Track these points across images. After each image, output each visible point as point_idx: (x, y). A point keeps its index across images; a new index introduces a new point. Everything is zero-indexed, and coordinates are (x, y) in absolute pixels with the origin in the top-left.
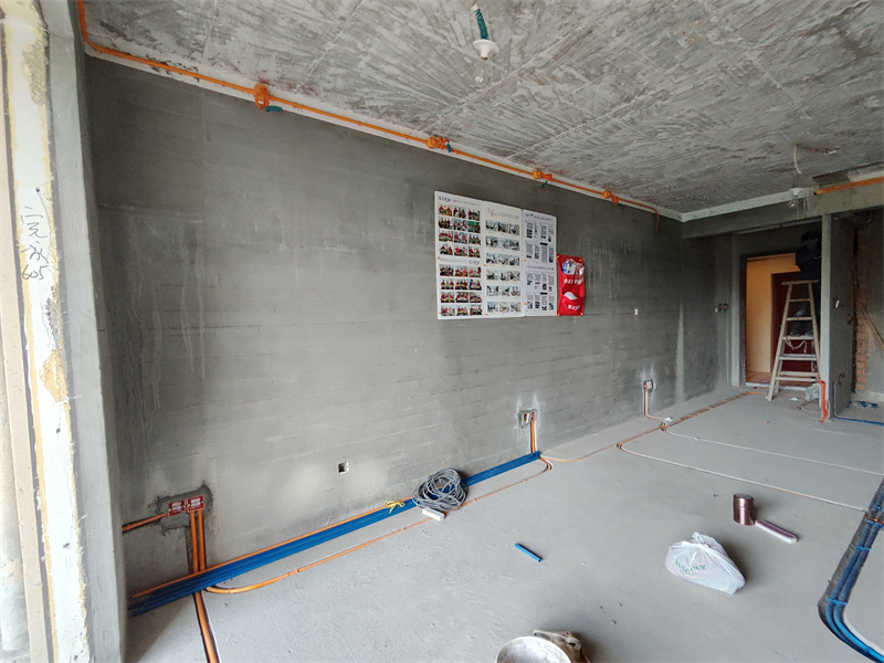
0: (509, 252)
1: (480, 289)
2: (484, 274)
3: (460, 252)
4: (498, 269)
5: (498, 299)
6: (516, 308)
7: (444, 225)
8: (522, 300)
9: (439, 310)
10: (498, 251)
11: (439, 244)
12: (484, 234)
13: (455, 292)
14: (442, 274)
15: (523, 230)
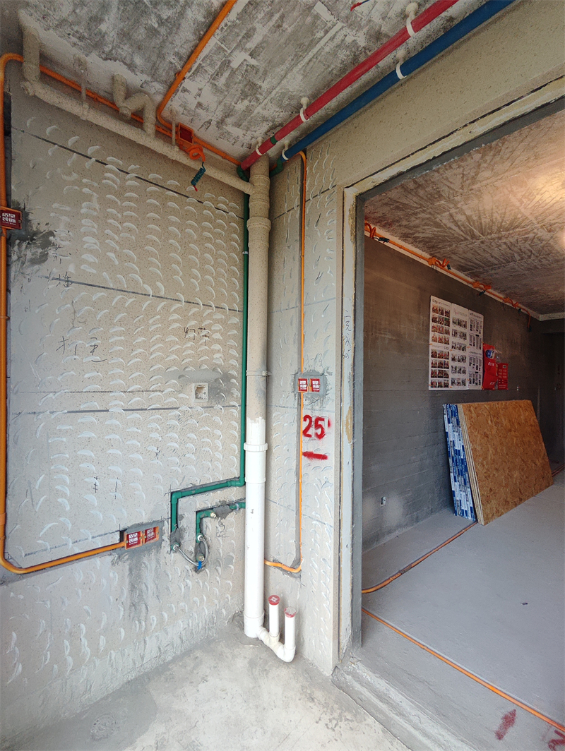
0: (461, 341)
1: (448, 368)
2: (450, 357)
3: (441, 341)
4: (457, 353)
5: (456, 376)
6: (464, 383)
7: (434, 320)
8: (466, 377)
9: (430, 383)
10: (458, 340)
11: (431, 334)
12: (452, 327)
13: (437, 369)
14: (432, 356)
15: (468, 326)
